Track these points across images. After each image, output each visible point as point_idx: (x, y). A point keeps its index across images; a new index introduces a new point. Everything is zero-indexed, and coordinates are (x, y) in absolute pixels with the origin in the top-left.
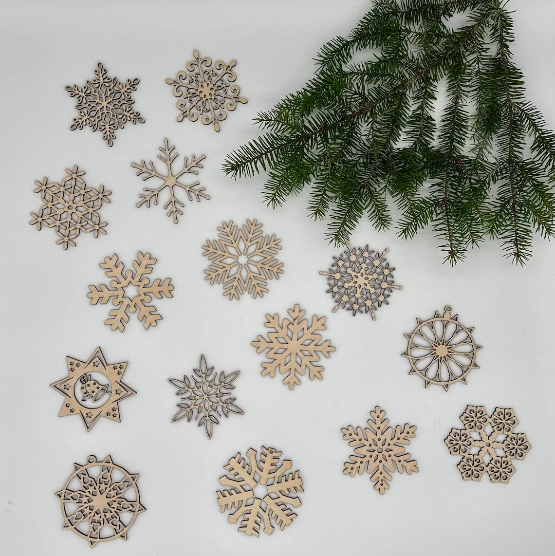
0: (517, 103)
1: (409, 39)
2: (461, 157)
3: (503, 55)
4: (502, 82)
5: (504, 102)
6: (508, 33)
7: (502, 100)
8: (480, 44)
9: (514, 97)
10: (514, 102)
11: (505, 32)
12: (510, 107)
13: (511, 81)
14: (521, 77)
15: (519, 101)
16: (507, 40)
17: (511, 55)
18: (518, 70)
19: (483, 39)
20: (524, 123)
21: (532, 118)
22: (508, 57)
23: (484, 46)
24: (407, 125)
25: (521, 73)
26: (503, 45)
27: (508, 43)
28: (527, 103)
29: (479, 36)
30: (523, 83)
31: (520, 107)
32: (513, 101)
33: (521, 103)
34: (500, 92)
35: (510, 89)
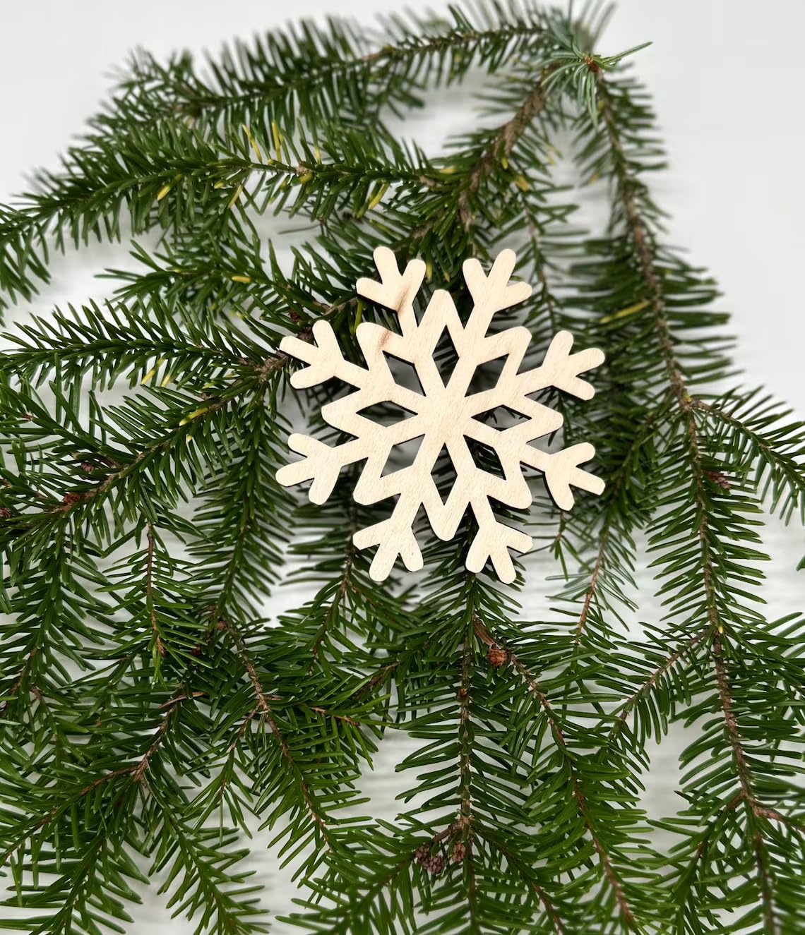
0: (710, 397)
1: (251, 199)
2: (516, 630)
3: (634, 223)
4: (642, 323)
5: (660, 400)
6: (640, 142)
7: (655, 391)
8: (538, 194)
9: (695, 377)
10: (698, 397)
11: (631, 140)
12: (686, 417)
13: (673, 316)
14: (711, 296)
15: (721, 387)
16: (639, 167)
17: (662, 220)
18: (700, 270)
19: (545, 171)
20: (752, 476)
21: (777, 450)
22: (653, 229)
23: (554, 199)
24: (298, 521)
25: (710, 282)
26: (630, 189)
27: (643, 177)
28: (752, 394)
29: (530, 165)
30: (722, 319)
31: (726, 410)
32: (693, 390)
33: (729, 395)
34: (640, 361)
35: (676, 349)
